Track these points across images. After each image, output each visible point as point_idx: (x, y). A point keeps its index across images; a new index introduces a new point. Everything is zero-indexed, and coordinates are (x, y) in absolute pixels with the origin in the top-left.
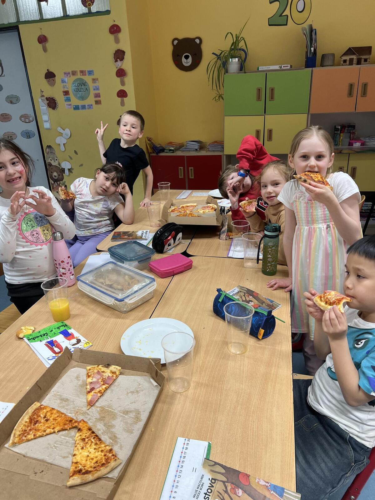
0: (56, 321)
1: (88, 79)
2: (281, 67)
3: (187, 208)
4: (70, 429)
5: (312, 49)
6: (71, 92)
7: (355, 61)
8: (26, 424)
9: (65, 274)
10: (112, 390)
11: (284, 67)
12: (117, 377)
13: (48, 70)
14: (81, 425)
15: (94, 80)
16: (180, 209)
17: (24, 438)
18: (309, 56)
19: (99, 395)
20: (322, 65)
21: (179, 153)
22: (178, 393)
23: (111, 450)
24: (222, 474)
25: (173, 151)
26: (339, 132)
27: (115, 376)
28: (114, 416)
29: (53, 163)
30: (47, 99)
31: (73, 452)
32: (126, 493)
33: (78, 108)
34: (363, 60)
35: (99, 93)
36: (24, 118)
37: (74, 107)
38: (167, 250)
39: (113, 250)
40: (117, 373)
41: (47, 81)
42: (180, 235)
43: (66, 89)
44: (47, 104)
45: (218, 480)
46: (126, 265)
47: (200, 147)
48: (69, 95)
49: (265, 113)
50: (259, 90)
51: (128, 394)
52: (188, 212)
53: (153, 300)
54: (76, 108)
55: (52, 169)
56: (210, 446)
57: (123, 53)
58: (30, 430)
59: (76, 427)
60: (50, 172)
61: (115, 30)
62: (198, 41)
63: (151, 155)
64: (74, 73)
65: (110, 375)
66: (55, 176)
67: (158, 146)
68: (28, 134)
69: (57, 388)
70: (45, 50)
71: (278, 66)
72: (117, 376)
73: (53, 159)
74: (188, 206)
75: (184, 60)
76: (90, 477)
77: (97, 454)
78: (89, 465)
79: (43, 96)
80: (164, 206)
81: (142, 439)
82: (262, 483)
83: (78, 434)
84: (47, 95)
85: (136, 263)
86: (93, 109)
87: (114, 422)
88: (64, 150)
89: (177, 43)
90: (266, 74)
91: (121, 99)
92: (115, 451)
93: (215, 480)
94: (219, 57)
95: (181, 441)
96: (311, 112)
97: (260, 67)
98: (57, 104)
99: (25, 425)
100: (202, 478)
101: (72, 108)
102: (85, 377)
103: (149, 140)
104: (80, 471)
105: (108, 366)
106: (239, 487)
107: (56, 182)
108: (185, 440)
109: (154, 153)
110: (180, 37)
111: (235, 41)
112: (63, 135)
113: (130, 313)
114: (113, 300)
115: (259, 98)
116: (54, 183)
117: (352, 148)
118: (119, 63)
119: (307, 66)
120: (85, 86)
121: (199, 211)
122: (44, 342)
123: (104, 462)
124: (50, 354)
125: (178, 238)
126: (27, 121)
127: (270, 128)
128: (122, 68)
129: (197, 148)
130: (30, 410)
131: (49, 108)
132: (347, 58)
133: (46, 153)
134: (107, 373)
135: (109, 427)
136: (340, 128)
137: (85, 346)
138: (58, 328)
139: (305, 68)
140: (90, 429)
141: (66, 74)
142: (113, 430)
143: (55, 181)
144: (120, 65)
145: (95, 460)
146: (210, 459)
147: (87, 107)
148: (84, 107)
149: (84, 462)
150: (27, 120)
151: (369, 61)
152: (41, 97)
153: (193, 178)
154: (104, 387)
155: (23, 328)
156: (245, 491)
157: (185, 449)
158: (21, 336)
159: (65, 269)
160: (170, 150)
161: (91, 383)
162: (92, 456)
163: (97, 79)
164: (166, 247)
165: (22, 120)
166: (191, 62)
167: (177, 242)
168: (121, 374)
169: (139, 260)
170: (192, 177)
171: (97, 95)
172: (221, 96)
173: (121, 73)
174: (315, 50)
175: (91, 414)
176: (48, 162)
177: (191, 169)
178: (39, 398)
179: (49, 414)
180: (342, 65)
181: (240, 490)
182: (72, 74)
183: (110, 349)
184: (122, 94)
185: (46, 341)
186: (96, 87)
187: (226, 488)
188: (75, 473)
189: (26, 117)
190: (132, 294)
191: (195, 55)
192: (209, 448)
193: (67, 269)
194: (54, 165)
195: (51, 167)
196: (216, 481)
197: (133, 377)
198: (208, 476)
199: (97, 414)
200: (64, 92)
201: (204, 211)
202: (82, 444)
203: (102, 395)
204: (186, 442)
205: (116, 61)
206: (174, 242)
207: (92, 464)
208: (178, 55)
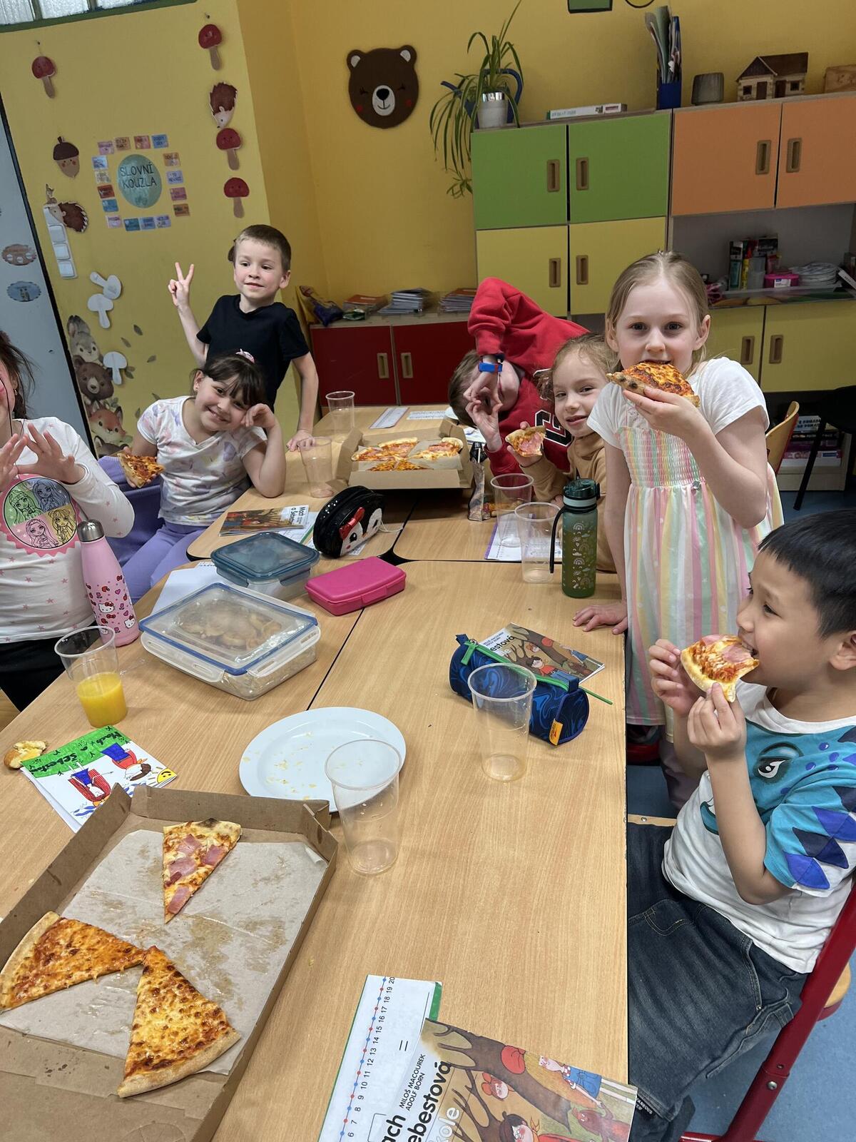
0: (95, 725)
1: (154, 155)
2: (601, 110)
3: (396, 449)
4: (126, 968)
5: (671, 64)
6: (116, 189)
7: (770, 89)
8: (28, 963)
9: (114, 617)
10: (222, 877)
11: (607, 109)
12: (232, 846)
13: (60, 139)
14: (149, 960)
15: (169, 158)
16: (380, 452)
17: (22, 994)
18: (664, 82)
19: (191, 889)
20: (695, 102)
21: (376, 322)
22: (369, 876)
23: (217, 1012)
24: (464, 1051)
25: (362, 317)
26: (740, 257)
27: (227, 844)
28: (224, 934)
29: (88, 358)
30: (62, 207)
31: (133, 1021)
32: (253, 1104)
33: (135, 226)
34: (788, 86)
35: (183, 189)
36: (14, 254)
37: (127, 222)
38: (349, 550)
39: (223, 556)
40: (233, 838)
41: (59, 165)
42: (377, 514)
43: (106, 183)
44: (62, 220)
45: (455, 1066)
46: (253, 590)
47: (424, 303)
48: (114, 196)
49: (569, 219)
50: (553, 166)
51: (256, 883)
52: (398, 459)
53: (315, 668)
54: (132, 225)
55: (85, 370)
56: (438, 992)
57: (232, 91)
58: (37, 976)
59: (138, 964)
60: (81, 378)
61: (211, 37)
62: (406, 55)
63: (312, 327)
64: (122, 144)
65: (216, 843)
66: (94, 387)
67: (328, 306)
68: (24, 291)
69: (97, 879)
70: (51, 92)
71: (595, 108)
72: (231, 844)
73: (86, 348)
74: (397, 445)
75: (376, 100)
76: (169, 1074)
77: (185, 1022)
78: (168, 1047)
79: (52, 201)
80: (342, 447)
81: (287, 982)
82: (553, 1067)
83: (143, 980)
84: (62, 197)
85: (275, 585)
86: (170, 226)
87: (224, 949)
88: (108, 325)
89: (359, 62)
90: (567, 127)
91: (235, 203)
92: (227, 1012)
93: (449, 1065)
94: (456, 90)
95: (374, 982)
96: (674, 212)
97: (552, 112)
98: (85, 218)
99: (24, 966)
100: (419, 1064)
101: (120, 226)
102: (160, 851)
103: (305, 294)
104: (147, 1063)
105: (210, 822)
106: (500, 1079)
107: (96, 402)
108: (384, 980)
109: (318, 323)
110: (367, 46)
111: (491, 53)
112: (105, 291)
113: (263, 699)
114: (222, 671)
115: (553, 185)
116: (93, 401)
117: (771, 292)
118: (224, 115)
119: (662, 105)
120: (148, 171)
121: (422, 454)
122: (68, 775)
123: (201, 1038)
124: (82, 802)
125: (372, 521)
126: (20, 260)
127: (582, 253)
128: (231, 126)
129: (416, 307)
130: (36, 932)
131: (68, 228)
132: (752, 82)
133: (69, 333)
134: (210, 838)
135: (213, 959)
136: (742, 246)
137: (161, 779)
138: (100, 741)
139: (657, 109)
140: (170, 967)
141: (104, 147)
142: (223, 966)
143: (95, 398)
144: (225, 120)
145: (182, 1035)
146: (438, 1021)
147: (156, 222)
148: (149, 223)
149: (156, 1041)
150: (19, 258)
151: (803, 87)
152: (48, 203)
153: (411, 376)
154: (202, 870)
155: (19, 745)
156: (514, 1087)
157: (383, 999)
158: (15, 763)
159: (111, 605)
160: (356, 315)
161: (174, 863)
162: (174, 1027)
163: (177, 156)
164: (346, 543)
165: (9, 259)
166: (394, 106)
167: (371, 531)
168: (241, 839)
169: (282, 578)
170: (408, 374)
171: (179, 194)
172: (466, 185)
173: (228, 140)
174: (677, 67)
175: (173, 932)
176: (76, 356)
177: (406, 357)
178: (57, 903)
179: (78, 938)
180: (742, 100)
181: (503, 1084)
182: (117, 146)
183: (215, 785)
184: (236, 188)
185: (72, 772)
186: (175, 174)
187: (473, 1083)
188: (136, 1067)
189: (17, 251)
190: (264, 657)
191: (403, 88)
192: (436, 995)
193: (117, 605)
194: (91, 361)
195: (83, 366)
196: (452, 1068)
197: (268, 846)
198: (434, 1058)
199: (188, 933)
200: (101, 189)
201: (435, 454)
202: (152, 1001)
203: (198, 889)
204: (387, 984)
205: (217, 111)
206: (365, 531)
207: (175, 1046)
208: (363, 92)
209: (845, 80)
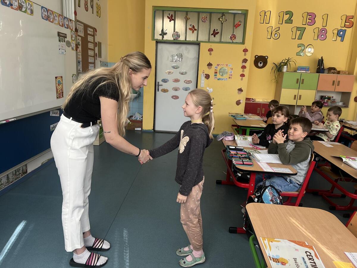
5: (322, 67)
6: (218, 73)
11: (307, 72)
13: (210, 62)
15: (231, 69)
18: (321, 69)
30: (205, 74)
33: (220, 79)
37: (218, 79)
41: (208, 67)
49: (299, 88)
50: (298, 79)
57: (247, 60)
61: (245, 51)
62: (266, 57)
68: (186, 89)
70: (210, 54)
75: (259, 64)
86: (227, 80)
89: (257, 57)
90: (301, 74)
91: (242, 78)
96: (318, 90)
98: (210, 77)
101: (216, 79)
110: (259, 55)
112: (209, 91)
115: (297, 83)
127: (300, 94)
128: (244, 65)
131: (205, 78)
132: (333, 71)
141: (218, 65)
147: (224, 79)
148: (222, 79)
150: (188, 82)
152: (203, 73)
166: (262, 65)
170: (263, 112)
171: (231, 75)
180: (331, 74)
182: (221, 65)
184: (243, 75)
186: (231, 72)
191: (265, 62)
200: (215, 72)
205: (243, 63)
208: (257, 62)
209: (343, 73)
